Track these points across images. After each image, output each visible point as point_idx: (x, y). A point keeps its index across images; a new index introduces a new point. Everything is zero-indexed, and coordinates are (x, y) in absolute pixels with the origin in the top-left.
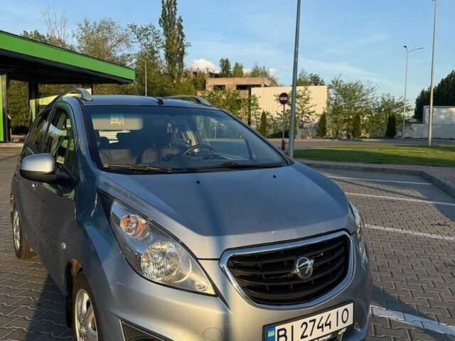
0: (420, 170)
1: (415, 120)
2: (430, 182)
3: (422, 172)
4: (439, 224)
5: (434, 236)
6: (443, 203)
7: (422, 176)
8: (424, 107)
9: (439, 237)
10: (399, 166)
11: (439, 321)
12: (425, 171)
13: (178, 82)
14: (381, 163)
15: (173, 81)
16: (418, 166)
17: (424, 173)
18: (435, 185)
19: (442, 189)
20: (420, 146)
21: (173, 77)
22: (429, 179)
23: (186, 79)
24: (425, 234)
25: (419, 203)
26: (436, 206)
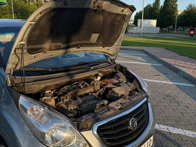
0: (141, 48)
1: (134, 25)
2: (147, 54)
3: (142, 49)
4: (157, 75)
5: (157, 81)
6: (155, 64)
7: (143, 51)
8: (138, 19)
9: (159, 81)
10: (133, 47)
11: (174, 127)
12: (144, 49)
13: (29, 4)
14: (125, 46)
15: (26, 4)
16: (140, 47)
17: (144, 50)
18: (149, 55)
19: (153, 58)
20: (138, 37)
21: (26, 2)
22: (146, 53)
23: (33, 3)
24: (153, 80)
25: (146, 65)
26: (153, 66)
